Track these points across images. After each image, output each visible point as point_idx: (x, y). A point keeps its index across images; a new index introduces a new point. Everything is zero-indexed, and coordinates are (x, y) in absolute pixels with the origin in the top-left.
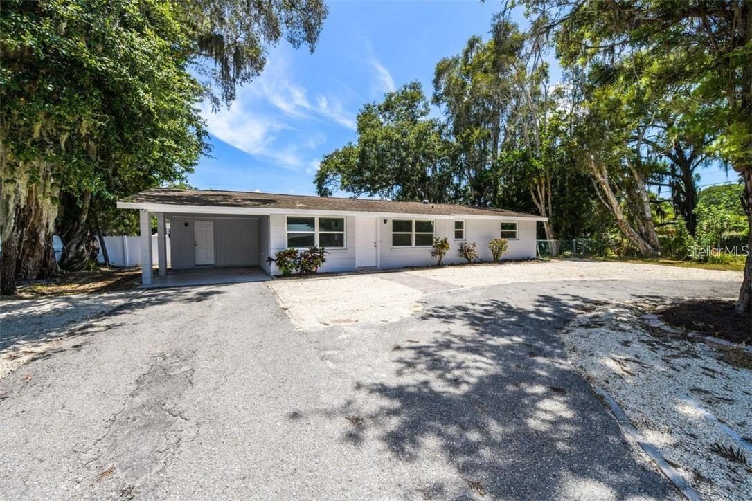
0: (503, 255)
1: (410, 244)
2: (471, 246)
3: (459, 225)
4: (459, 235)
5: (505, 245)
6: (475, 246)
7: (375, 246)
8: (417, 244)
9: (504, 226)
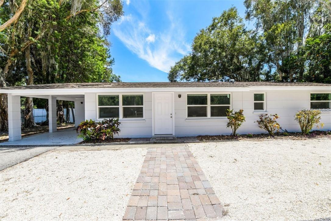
0: (315, 127)
1: (205, 115)
2: (273, 118)
3: (259, 97)
4: (259, 107)
5: (318, 117)
6: (277, 117)
7: (171, 117)
8: (212, 115)
9: (314, 97)
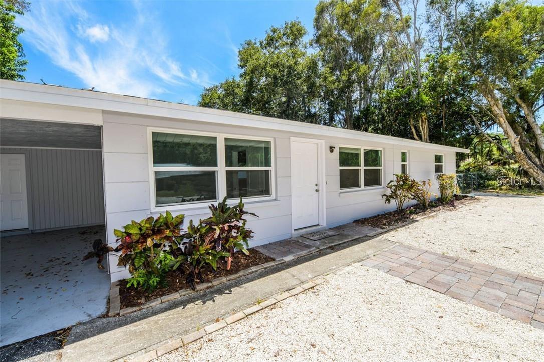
1: (357, 185)
7: (317, 191)
8: (367, 183)
